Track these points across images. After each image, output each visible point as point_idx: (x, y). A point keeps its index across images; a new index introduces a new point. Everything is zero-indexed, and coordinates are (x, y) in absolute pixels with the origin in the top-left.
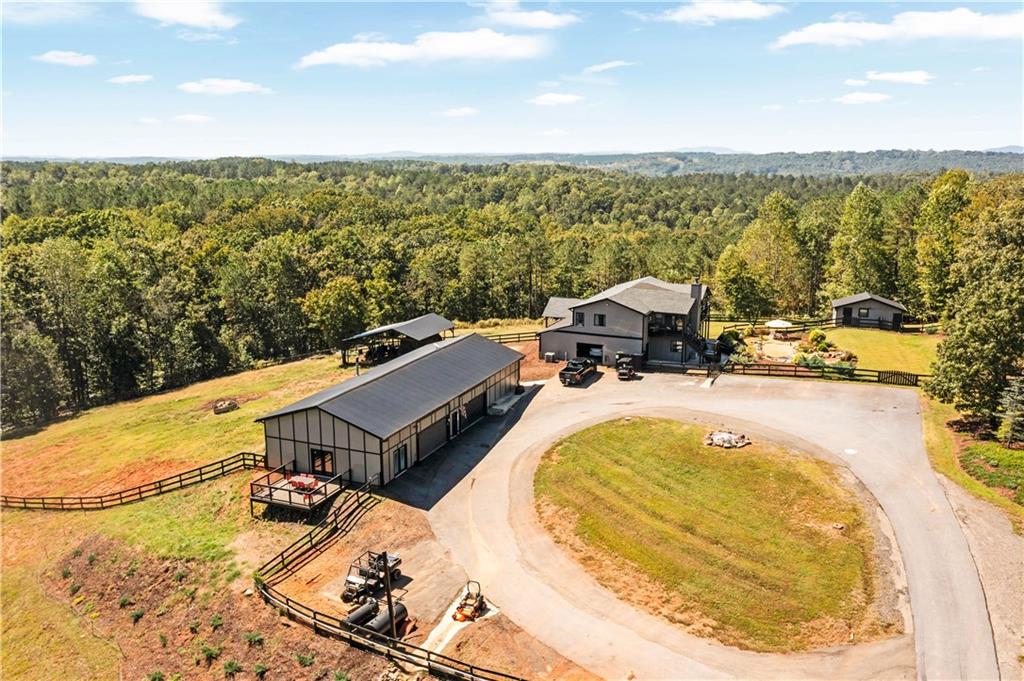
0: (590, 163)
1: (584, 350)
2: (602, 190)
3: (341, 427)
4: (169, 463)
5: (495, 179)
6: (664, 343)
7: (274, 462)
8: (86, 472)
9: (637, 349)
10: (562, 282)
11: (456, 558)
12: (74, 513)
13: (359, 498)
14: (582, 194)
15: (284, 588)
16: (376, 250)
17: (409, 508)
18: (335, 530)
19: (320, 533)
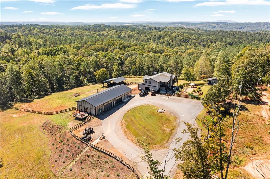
0: (191, 25)
1: (147, 88)
2: (187, 36)
3: (89, 105)
4: (64, 107)
5: (160, 33)
7: (78, 109)
8: (50, 107)
9: (156, 89)
10: (161, 66)
11: (104, 129)
12: (46, 115)
13: (91, 117)
14: (182, 37)
15: (74, 132)
16: (117, 58)
17: (99, 120)
18: (85, 122)
19: (83, 123)
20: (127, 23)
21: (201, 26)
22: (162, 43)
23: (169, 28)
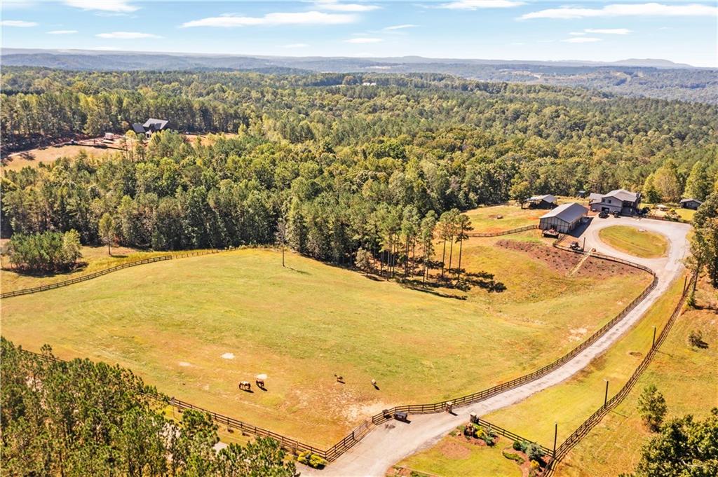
1: (603, 209)
2: (579, 116)
6: (627, 209)
9: (619, 210)
13: (564, 235)
14: (567, 118)
18: (562, 239)
20: (378, 64)
21: (584, 78)
22: (525, 130)
23: (515, 88)
